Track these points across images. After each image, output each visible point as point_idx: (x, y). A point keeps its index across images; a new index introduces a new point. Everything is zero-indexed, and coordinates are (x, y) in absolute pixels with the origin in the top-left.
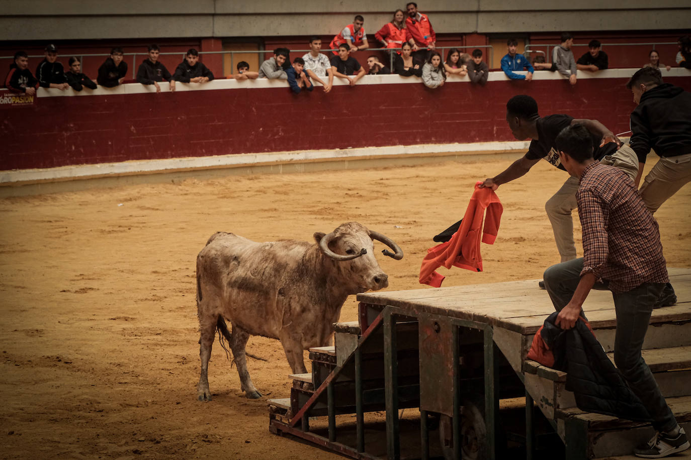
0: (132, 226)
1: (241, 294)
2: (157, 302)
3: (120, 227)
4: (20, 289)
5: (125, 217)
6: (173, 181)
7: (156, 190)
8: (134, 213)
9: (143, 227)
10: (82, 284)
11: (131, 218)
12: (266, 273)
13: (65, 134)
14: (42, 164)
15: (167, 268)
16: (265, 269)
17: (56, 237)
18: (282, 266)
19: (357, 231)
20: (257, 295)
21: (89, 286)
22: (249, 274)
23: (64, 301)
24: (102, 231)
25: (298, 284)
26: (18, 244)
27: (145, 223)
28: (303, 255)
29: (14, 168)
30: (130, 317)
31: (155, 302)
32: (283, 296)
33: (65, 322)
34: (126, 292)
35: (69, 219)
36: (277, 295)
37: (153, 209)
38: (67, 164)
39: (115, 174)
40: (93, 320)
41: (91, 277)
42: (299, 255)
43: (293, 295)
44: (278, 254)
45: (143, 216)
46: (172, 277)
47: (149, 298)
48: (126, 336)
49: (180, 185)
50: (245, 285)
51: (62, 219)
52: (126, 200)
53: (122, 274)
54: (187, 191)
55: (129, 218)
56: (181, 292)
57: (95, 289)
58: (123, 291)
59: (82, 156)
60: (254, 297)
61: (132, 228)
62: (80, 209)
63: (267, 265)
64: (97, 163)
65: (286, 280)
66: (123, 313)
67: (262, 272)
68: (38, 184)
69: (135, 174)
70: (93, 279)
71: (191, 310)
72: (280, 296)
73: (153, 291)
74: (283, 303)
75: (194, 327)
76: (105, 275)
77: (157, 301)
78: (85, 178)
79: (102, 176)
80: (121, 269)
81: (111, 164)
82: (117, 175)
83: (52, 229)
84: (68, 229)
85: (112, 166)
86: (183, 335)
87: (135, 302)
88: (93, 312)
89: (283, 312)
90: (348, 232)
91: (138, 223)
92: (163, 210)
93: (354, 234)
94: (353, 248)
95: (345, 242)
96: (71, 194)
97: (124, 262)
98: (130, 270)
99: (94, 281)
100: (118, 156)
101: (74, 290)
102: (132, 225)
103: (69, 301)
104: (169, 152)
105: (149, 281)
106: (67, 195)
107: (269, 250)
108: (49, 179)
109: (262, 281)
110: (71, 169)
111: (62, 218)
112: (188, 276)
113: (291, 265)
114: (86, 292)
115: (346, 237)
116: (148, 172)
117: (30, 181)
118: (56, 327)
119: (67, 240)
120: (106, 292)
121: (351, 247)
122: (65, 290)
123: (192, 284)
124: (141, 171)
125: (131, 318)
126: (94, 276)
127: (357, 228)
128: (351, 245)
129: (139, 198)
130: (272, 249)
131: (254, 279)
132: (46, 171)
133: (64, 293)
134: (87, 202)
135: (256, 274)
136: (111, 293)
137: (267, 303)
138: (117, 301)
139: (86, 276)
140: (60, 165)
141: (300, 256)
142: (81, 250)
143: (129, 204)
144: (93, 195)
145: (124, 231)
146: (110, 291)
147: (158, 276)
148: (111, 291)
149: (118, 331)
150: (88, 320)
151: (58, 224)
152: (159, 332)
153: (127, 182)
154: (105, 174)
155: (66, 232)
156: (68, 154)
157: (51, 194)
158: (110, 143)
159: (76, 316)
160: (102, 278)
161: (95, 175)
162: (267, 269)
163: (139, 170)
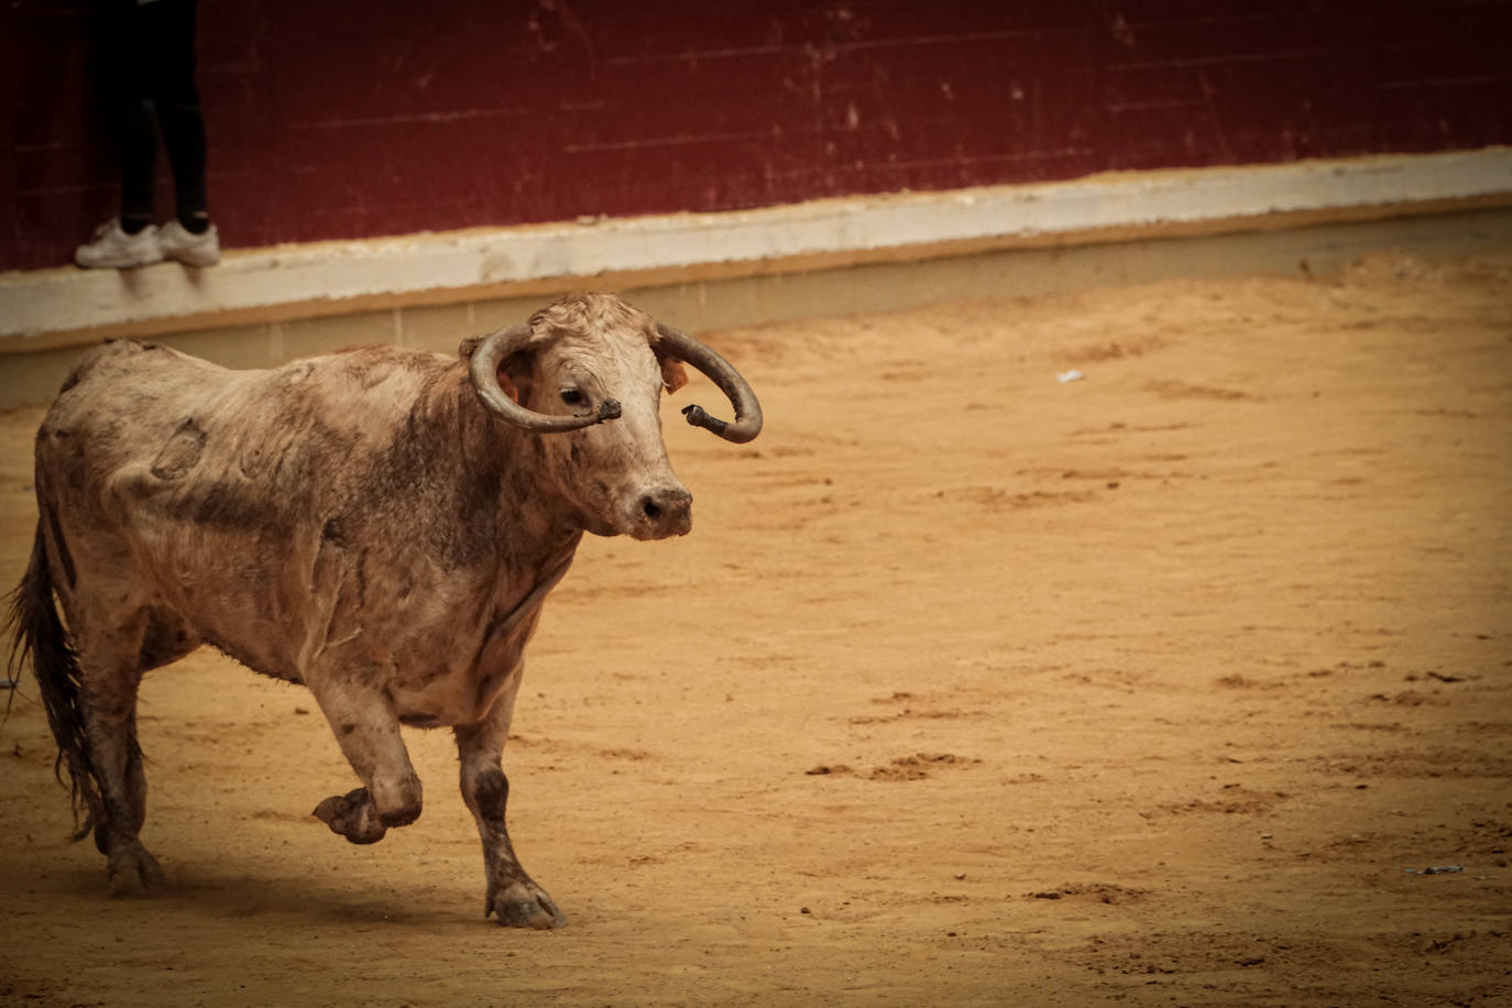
0: (1124, 474)
1: (207, 537)
2: (1246, 817)
3: (1068, 475)
4: (624, 762)
5: (1092, 431)
6: (1304, 266)
7: (1228, 309)
8: (1130, 414)
9: (1175, 475)
10: (907, 740)
11: (1118, 434)
12: (286, 465)
13: (817, 56)
14: (712, 194)
15: (1287, 663)
16: (285, 450)
17: (783, 527)
18: (340, 439)
19: (609, 326)
20: (255, 539)
21: (933, 748)
22: (235, 470)
23: (825, 815)
24: (991, 498)
25: (391, 504)
26: (610, 556)
27: (1181, 457)
28: (411, 405)
29: (585, 213)
30: (1125, 884)
31: (1236, 817)
32: (338, 545)
33: (831, 910)
34: (1102, 773)
35: (838, 442)
36: (317, 543)
37: (1217, 394)
38: (827, 193)
39: (1045, 235)
40: (957, 899)
41: (943, 708)
42: (400, 406)
43: (371, 540)
44: (330, 400)
45: (1173, 427)
46: (1311, 703)
47: (1204, 800)
48: (1109, 972)
49: (1339, 285)
50: (222, 506)
51: (807, 444)
52: (1096, 355)
53: (1082, 690)
54: (1370, 309)
55: (1110, 436)
56: (1349, 770)
57: (963, 760)
58: (1090, 769)
59: (893, 157)
60: (243, 549)
61: (1123, 482)
62: (886, 396)
63: (291, 436)
64: (961, 185)
65: (349, 488)
66: (1089, 869)
67: (275, 463)
68: (693, 284)
69: (1134, 235)
70: (953, 716)
71: (1398, 852)
72: (330, 544)
73: (1223, 767)
74: (337, 570)
75: (1409, 928)
76: (1007, 696)
77: (1245, 811)
78: (905, 256)
79: (985, 246)
80: (1080, 669)
81: (1026, 190)
82: (1051, 242)
83: (766, 488)
84: (836, 490)
85: (1031, 199)
86: (1364, 965)
87: (1147, 816)
88: (956, 864)
89: (336, 597)
90: (574, 327)
91: (1151, 458)
92: (1261, 399)
93: (597, 336)
94: (584, 388)
95: (562, 362)
96: (847, 327)
97: (1092, 637)
98: (1119, 673)
99: (957, 722)
100: (1059, 153)
101: (869, 767)
102: (1124, 467)
103: (847, 814)
104: (1287, 135)
105: (1206, 722)
106: (829, 334)
107: (301, 383)
108: (745, 263)
109: (272, 492)
110: (843, 214)
111: (804, 436)
112: (1379, 697)
113: (370, 439)
114: (922, 775)
115: (566, 345)
116: (1191, 224)
117: (660, 271)
118: (794, 933)
119: (832, 540)
120: (1011, 772)
121: (578, 383)
122: (830, 765)
123: (1400, 735)
124: (1159, 222)
125: (1130, 893)
126: (956, 704)
127: (609, 318)
128: (582, 376)
129: (1155, 343)
130: (310, 381)
131: (249, 487)
132: (732, 227)
133: (822, 779)
134: (920, 364)
135: (257, 471)
136: (1035, 778)
137: (282, 567)
138: (1066, 814)
139: (920, 700)
140: (794, 198)
141: (405, 407)
142: (898, 583)
143: (1108, 371)
144: (943, 330)
145: (1089, 496)
146: (1028, 770)
147: (1249, 698)
148: (1037, 771)
149: (1072, 950)
150: (937, 902)
151: (788, 463)
152: (1255, 956)
153: (1098, 269)
154: (999, 237)
155: (825, 501)
156: (831, 147)
157: (759, 328)
158: (1018, 95)
159: (883, 885)
160: (994, 709)
161: (951, 242)
162: (290, 451)
163: (1152, 217)
